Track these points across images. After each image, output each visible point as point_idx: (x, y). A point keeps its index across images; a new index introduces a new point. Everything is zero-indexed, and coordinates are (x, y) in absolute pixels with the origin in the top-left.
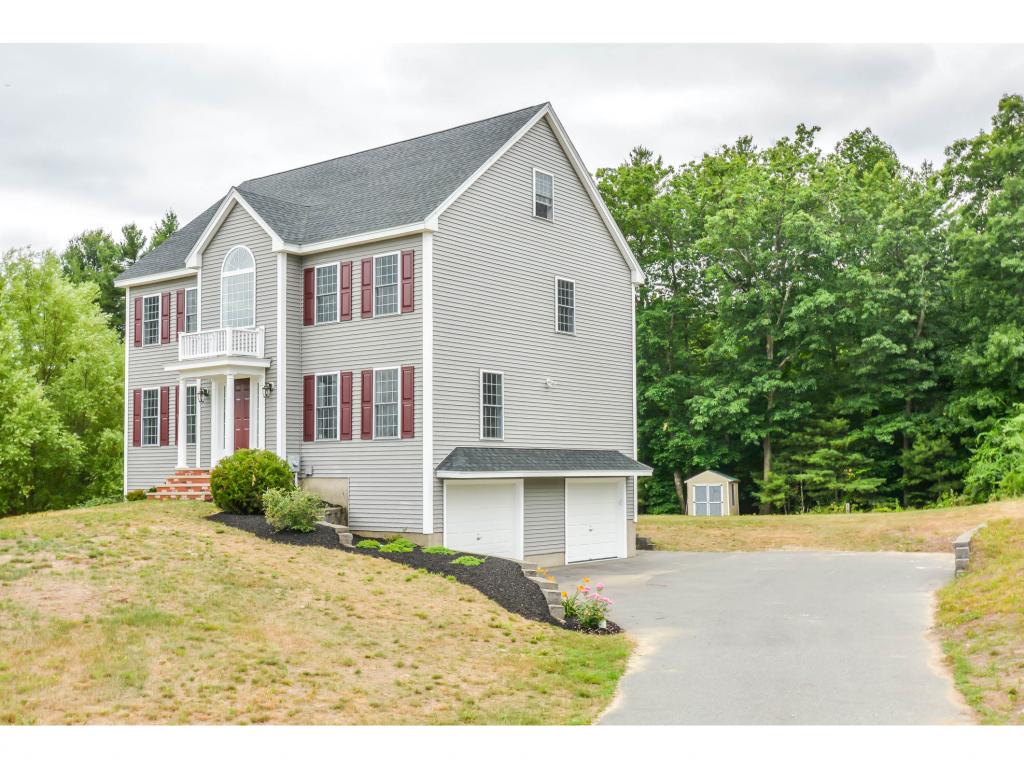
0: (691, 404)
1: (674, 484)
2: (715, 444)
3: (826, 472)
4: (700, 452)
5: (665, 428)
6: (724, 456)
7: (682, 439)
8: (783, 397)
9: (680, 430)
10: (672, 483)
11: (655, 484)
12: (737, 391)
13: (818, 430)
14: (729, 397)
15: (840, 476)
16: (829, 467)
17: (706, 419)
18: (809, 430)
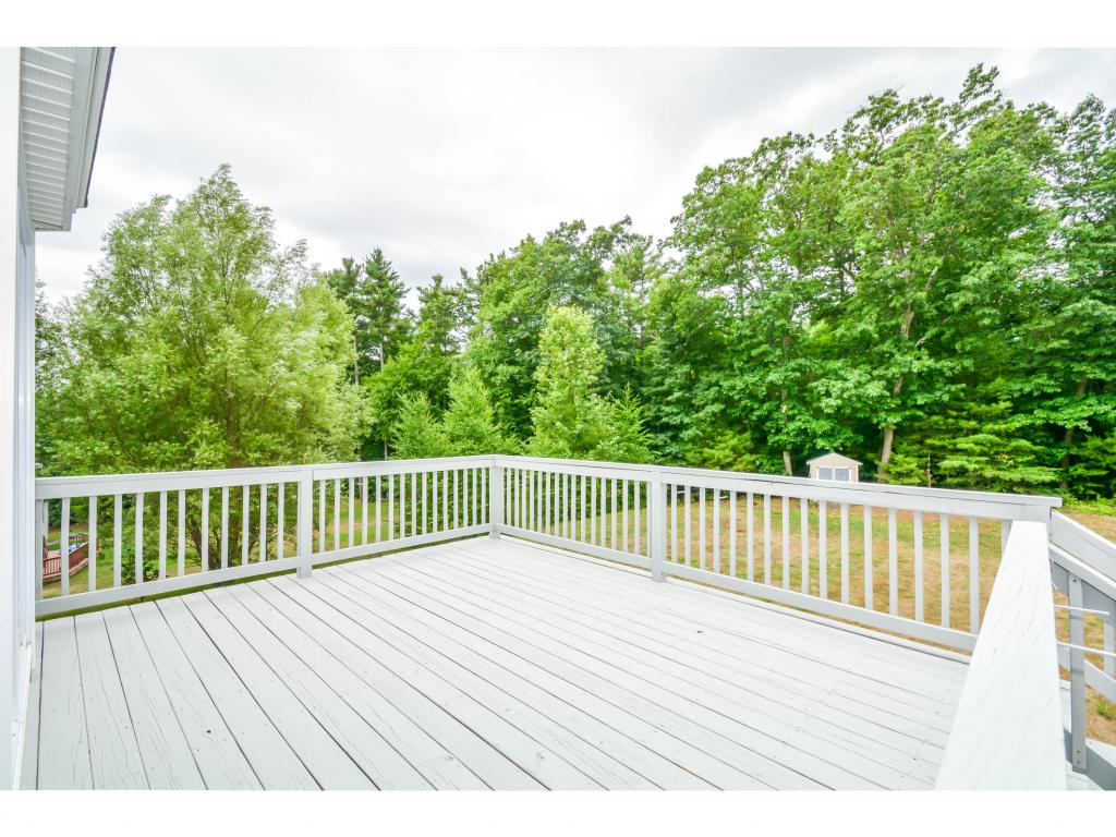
0: (817, 387)
1: (784, 463)
2: (838, 427)
3: (979, 458)
4: (825, 435)
5: (783, 411)
6: (847, 439)
7: (804, 422)
8: (928, 380)
9: (800, 413)
10: (780, 461)
11: (765, 461)
12: (870, 374)
13: (964, 413)
14: (863, 379)
15: (993, 462)
16: (983, 454)
17: (839, 402)
18: (954, 413)
